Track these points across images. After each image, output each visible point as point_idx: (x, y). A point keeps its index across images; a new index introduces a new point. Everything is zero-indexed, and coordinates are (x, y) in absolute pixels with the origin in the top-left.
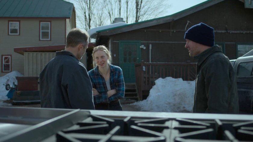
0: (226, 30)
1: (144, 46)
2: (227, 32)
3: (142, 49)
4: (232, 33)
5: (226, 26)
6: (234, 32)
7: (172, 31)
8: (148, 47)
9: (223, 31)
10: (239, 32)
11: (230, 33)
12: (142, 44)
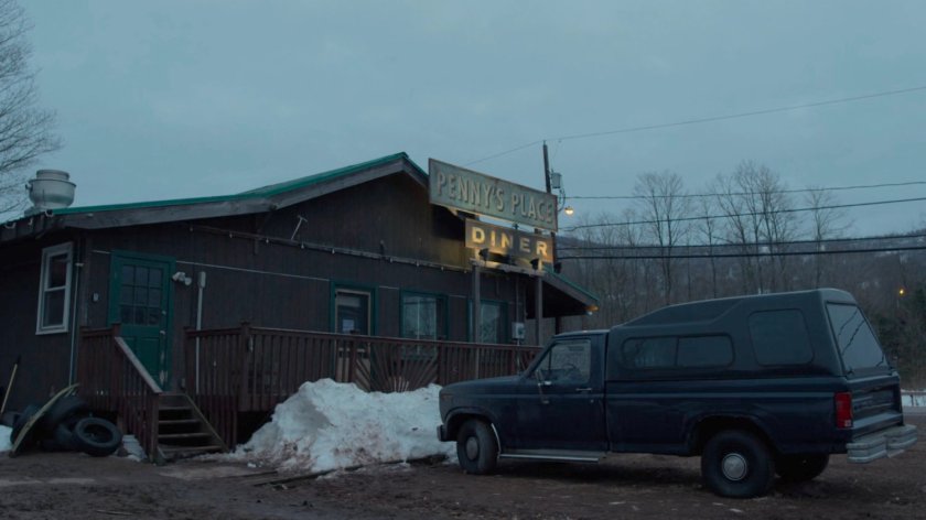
0: (382, 253)
1: (186, 276)
2: (384, 258)
3: (180, 284)
4: (394, 262)
5: (382, 242)
6: (398, 260)
7: (260, 238)
8: (196, 280)
9: (376, 256)
10: (406, 261)
11: (388, 261)
12: (180, 268)
